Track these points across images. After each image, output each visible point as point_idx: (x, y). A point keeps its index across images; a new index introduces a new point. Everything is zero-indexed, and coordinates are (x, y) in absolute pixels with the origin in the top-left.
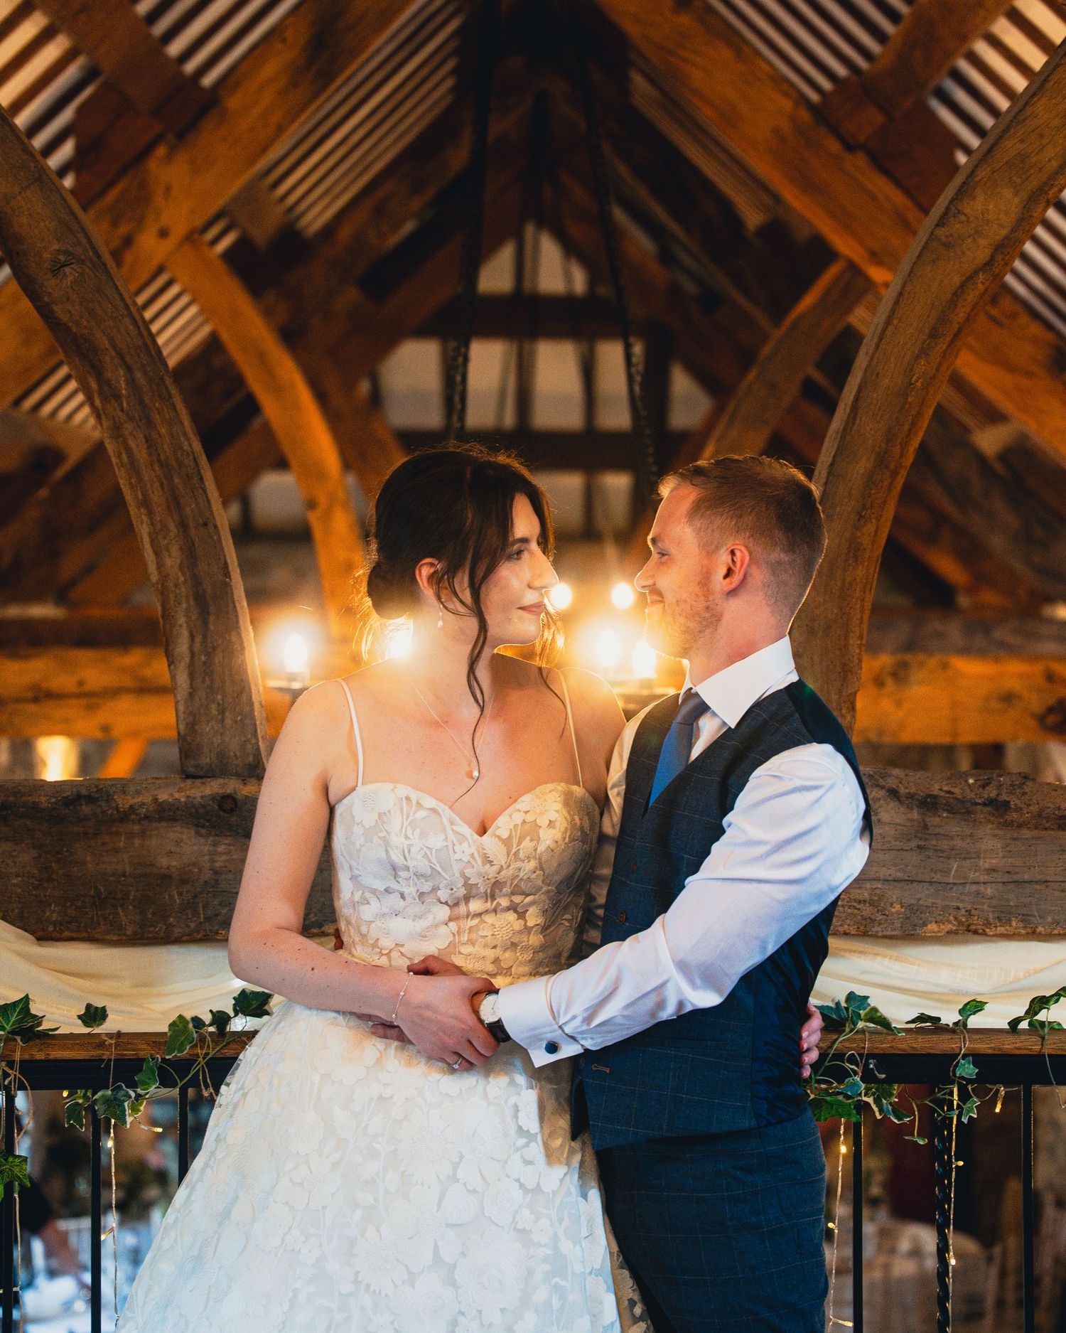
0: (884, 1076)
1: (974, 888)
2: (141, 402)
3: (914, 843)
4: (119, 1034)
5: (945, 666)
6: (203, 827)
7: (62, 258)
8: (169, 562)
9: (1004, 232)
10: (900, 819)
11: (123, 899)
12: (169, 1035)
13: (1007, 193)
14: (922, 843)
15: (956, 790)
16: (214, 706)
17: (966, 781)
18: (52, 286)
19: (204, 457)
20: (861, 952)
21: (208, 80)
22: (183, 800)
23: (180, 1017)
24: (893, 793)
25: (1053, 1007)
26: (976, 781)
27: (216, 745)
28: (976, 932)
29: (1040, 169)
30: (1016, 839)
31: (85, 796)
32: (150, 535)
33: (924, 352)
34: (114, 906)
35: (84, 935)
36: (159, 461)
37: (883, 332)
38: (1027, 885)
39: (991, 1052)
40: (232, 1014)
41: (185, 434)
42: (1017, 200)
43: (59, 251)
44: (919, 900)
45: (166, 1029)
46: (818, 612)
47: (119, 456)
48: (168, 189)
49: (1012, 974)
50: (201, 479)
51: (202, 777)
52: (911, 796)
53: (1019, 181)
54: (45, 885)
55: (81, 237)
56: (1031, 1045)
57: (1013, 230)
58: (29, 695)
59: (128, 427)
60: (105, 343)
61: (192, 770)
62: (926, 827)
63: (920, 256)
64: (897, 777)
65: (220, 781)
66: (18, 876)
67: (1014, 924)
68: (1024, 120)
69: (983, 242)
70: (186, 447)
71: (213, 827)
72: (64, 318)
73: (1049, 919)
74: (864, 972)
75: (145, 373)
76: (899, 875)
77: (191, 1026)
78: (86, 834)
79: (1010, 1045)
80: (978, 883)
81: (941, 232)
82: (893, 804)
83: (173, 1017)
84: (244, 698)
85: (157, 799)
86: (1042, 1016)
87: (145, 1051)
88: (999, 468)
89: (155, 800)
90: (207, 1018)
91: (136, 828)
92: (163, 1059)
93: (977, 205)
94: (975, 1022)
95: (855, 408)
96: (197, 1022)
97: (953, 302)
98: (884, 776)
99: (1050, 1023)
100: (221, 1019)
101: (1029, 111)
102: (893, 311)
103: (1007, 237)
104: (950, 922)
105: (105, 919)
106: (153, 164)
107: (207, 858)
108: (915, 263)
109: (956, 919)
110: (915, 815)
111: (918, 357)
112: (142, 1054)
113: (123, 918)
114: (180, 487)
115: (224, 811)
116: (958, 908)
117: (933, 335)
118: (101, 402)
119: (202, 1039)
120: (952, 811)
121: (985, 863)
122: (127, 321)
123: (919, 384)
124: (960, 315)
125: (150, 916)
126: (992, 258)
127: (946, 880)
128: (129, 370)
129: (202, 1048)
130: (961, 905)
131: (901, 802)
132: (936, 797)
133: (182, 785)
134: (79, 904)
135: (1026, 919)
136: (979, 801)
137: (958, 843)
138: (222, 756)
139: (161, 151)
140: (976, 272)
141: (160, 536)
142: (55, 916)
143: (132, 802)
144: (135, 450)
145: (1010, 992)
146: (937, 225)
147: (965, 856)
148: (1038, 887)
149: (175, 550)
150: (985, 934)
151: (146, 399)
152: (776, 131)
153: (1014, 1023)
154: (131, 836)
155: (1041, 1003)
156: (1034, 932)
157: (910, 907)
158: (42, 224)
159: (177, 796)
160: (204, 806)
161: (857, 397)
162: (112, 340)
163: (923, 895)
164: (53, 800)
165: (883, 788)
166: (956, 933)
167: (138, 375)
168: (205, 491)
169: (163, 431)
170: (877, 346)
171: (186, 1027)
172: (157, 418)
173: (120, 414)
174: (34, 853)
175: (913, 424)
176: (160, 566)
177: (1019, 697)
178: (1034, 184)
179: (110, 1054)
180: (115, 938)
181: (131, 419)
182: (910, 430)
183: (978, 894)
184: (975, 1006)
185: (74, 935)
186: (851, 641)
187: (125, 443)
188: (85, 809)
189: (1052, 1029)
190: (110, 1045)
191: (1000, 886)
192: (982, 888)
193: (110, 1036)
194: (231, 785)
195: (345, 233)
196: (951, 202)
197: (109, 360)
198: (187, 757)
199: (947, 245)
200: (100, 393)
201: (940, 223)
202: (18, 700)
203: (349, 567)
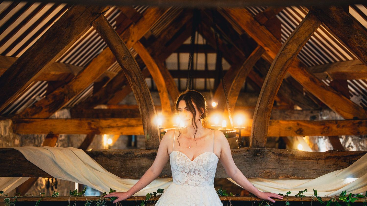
0: (273, 205)
1: (288, 170)
2: (139, 83)
3: (277, 162)
4: (137, 196)
5: (278, 122)
6: (150, 158)
7: (125, 57)
8: (144, 111)
9: (294, 52)
10: (275, 158)
11: (136, 171)
12: (146, 196)
13: (295, 45)
14: (279, 162)
15: (285, 153)
16: (152, 137)
17: (287, 151)
18: (123, 62)
19: (150, 92)
20: (267, 181)
21: (141, 12)
22: (146, 153)
23: (148, 193)
24: (274, 153)
25: (303, 193)
26: (289, 151)
27: (152, 143)
28: (288, 178)
29: (301, 40)
30: (296, 161)
31: (129, 153)
32: (140, 106)
33: (280, 73)
34: (134, 172)
35: (129, 177)
36: (142, 93)
37: (272, 70)
38: (298, 170)
39: (292, 201)
40: (157, 193)
41: (147, 88)
42: (297, 46)
43: (125, 56)
44: (278, 172)
45: (146, 195)
46: (260, 120)
47: (135, 92)
48: (133, 33)
49: (295, 186)
50: (150, 96)
51: (149, 149)
52: (277, 153)
53: (297, 43)
54: (122, 168)
55: (128, 53)
56: (299, 199)
57: (296, 51)
58: (108, 127)
59: (137, 87)
60: (133, 72)
61: (148, 148)
62: (279, 159)
63: (279, 56)
64: (274, 150)
65: (153, 150)
66: (117, 167)
67: (295, 177)
68: (298, 32)
69: (290, 54)
70: (147, 91)
71: (152, 158)
72: (125, 67)
73: (302, 176)
74: (268, 185)
75: (140, 77)
76: (275, 168)
77: (150, 195)
78: (129, 159)
79: (296, 199)
80: (289, 169)
81: (283, 52)
82: (274, 155)
83: (147, 194)
84: (157, 135)
85: (142, 153)
86: (301, 194)
87: (142, 199)
88: (287, 81)
89: (141, 153)
90: (153, 194)
91: (138, 158)
92: (145, 201)
93: (289, 47)
94: (289, 195)
95: (267, 83)
96: (151, 194)
97: (285, 65)
98: (272, 150)
99: (303, 195)
100: (155, 194)
101: (299, 30)
102: (274, 66)
103: (295, 53)
104: (284, 176)
105: (133, 175)
106: (131, 28)
107: (150, 164)
108: (278, 57)
109: (285, 175)
110: (278, 157)
111: (279, 74)
112: (141, 200)
113: (136, 175)
114: (146, 98)
115: (154, 155)
116: (285, 174)
117: (281, 70)
118: (132, 82)
119: (152, 197)
120: (284, 156)
121: (290, 166)
122: (137, 68)
123: (279, 79)
124: (286, 67)
125: (140, 174)
126: (292, 56)
127: (283, 169)
128: (137, 77)
129: (152, 199)
130: (286, 173)
131: (275, 155)
132: (282, 154)
133: (146, 151)
134: (128, 172)
135: (297, 176)
136: (289, 154)
137: (285, 162)
138: (153, 146)
139: (132, 26)
140: (289, 59)
141: (142, 106)
142: (124, 174)
143: (137, 154)
144: (138, 91)
145: (295, 189)
146: (282, 50)
147: (286, 164)
148: (300, 170)
149: (145, 109)
150: (290, 178)
151: (140, 82)
152: (247, 22)
153: (296, 196)
154: (137, 160)
155: (301, 192)
156: (299, 178)
157: (277, 174)
158: (122, 51)
159: (145, 153)
160: (150, 155)
161: (267, 82)
162: (134, 72)
163: (279, 171)
164: (123, 153)
165: (272, 152)
166: (285, 178)
167: (138, 78)
168: (150, 98)
169: (143, 88)
170: (271, 73)
171: (149, 195)
172: (142, 85)
173: (135, 84)
174: (120, 163)
175: (277, 86)
176: (142, 111)
177: (292, 128)
178: (300, 43)
179: (136, 200)
180: (134, 178)
181: (137, 85)
182: (277, 88)
183: (289, 171)
184: (289, 193)
185: (127, 177)
186: (266, 125)
187: (136, 90)
188: (129, 155)
189: (303, 197)
190: (136, 198)
191: (293, 170)
192: (290, 170)
193: (136, 196)
194: (155, 151)
195: (162, 36)
196: (285, 46)
197: (133, 75)
198: (147, 146)
199: (284, 54)
200: (132, 81)
201: (283, 50)
202: (105, 128)
203: (166, 103)
